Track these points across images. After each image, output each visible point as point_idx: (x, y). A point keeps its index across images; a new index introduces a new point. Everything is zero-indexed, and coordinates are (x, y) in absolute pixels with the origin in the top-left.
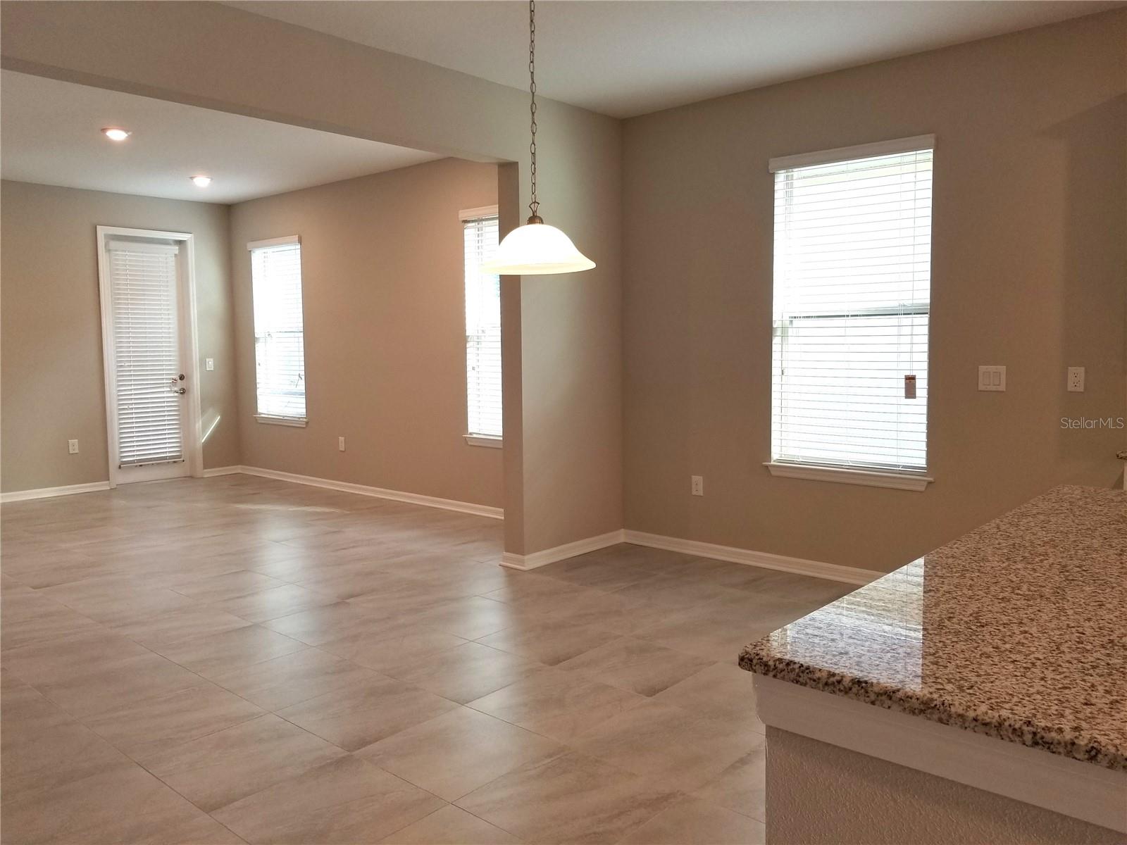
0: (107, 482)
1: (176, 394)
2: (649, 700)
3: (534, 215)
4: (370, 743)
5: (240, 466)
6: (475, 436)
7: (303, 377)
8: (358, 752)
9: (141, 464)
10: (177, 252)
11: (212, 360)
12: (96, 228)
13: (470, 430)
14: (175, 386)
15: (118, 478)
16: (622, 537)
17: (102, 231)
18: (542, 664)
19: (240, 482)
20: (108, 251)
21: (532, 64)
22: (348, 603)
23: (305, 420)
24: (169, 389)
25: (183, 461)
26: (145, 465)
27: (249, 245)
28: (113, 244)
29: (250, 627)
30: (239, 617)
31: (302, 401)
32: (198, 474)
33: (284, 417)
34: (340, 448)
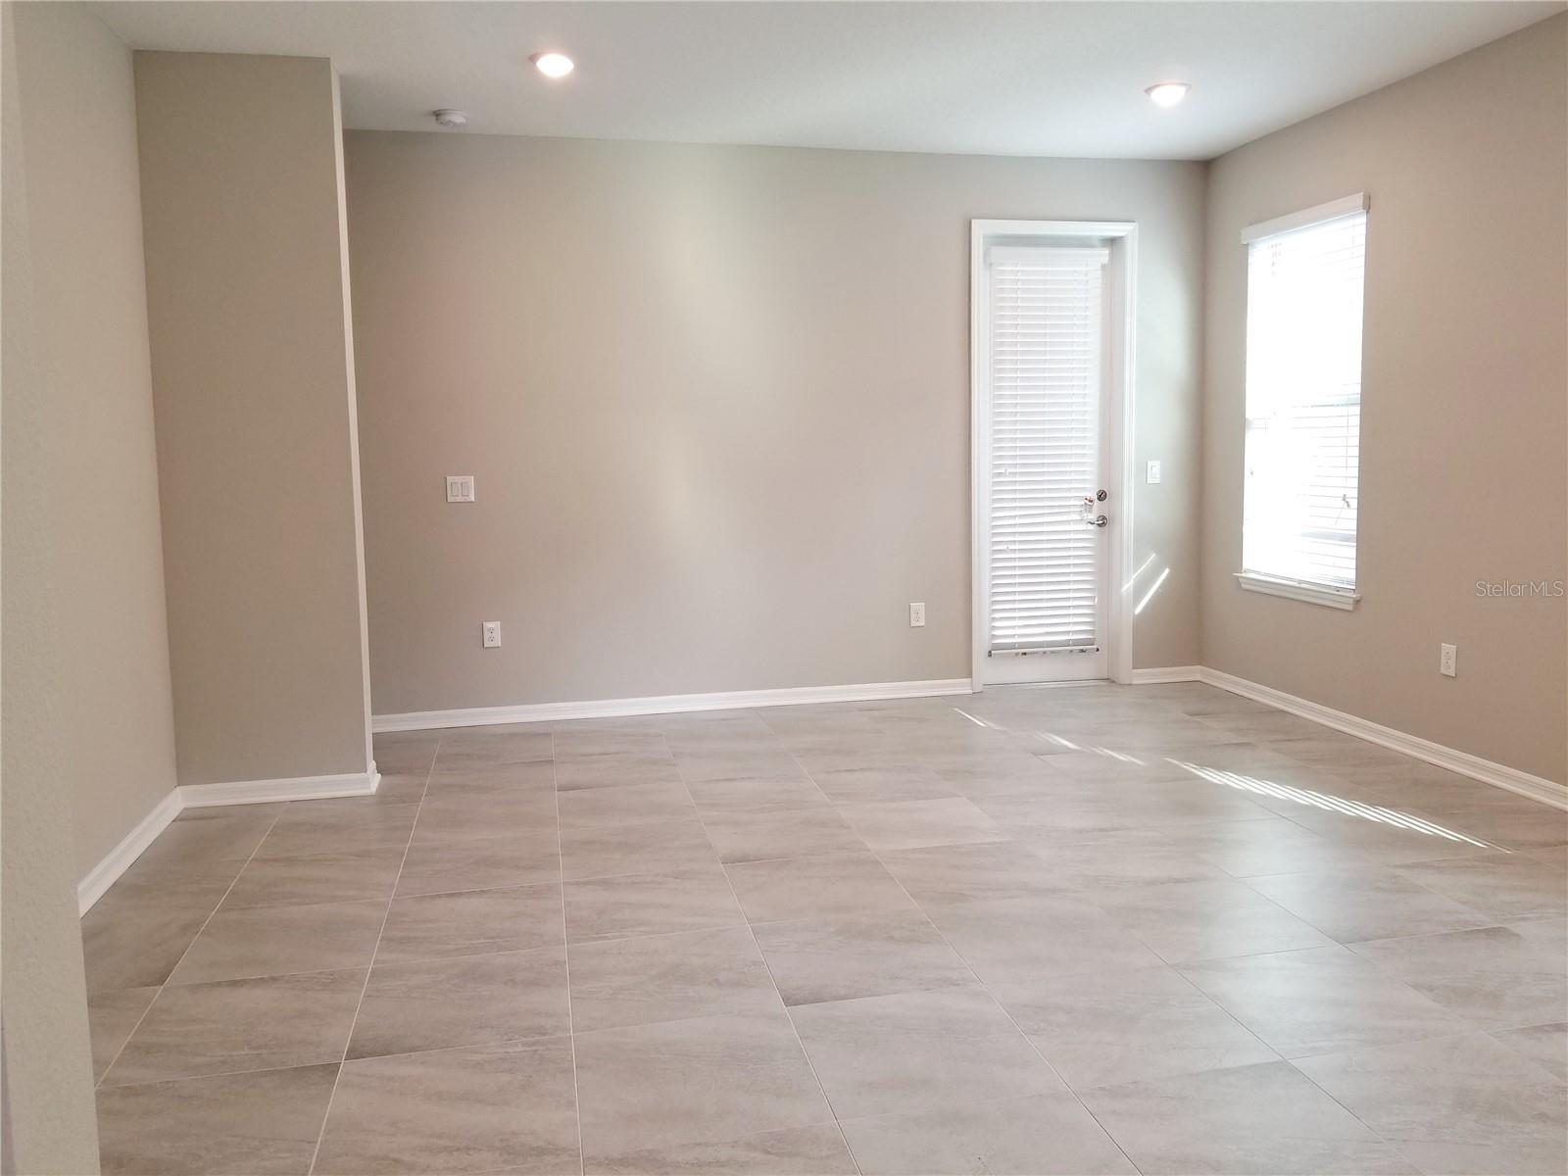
0: (969, 680)
1: (1091, 527)
5: (1199, 667)
7: (1354, 503)
9: (1025, 652)
10: (1106, 260)
11: (1157, 463)
12: (970, 223)
14: (1090, 512)
15: (986, 673)
17: (981, 229)
19: (1204, 702)
20: (989, 265)
23: (1352, 594)
24: (1078, 518)
25: (1097, 650)
26: (1031, 653)
27: (1246, 234)
28: (997, 252)
31: (1351, 552)
32: (1124, 678)
33: (1300, 582)
34: (1442, 668)
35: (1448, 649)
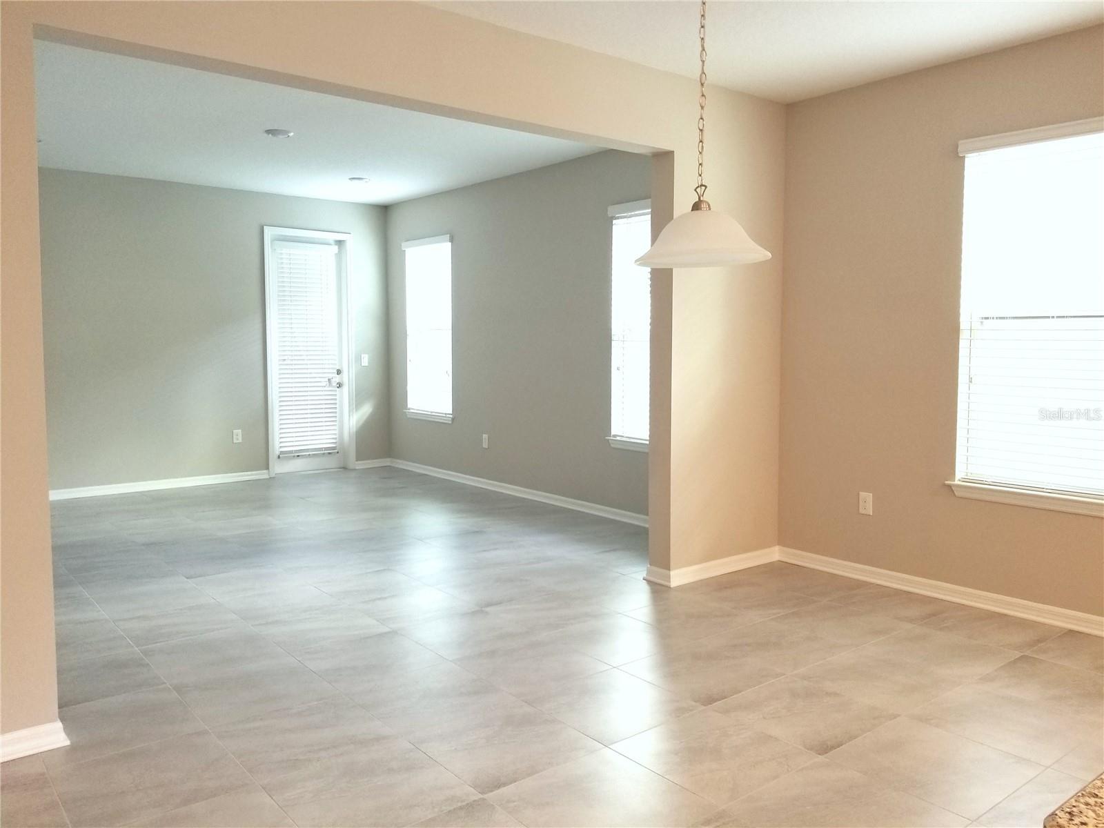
0: (267, 471)
1: (333, 389)
2: (821, 759)
3: (699, 198)
4: (505, 784)
5: (388, 459)
6: (618, 438)
7: (451, 374)
8: (491, 794)
9: (297, 455)
10: (337, 252)
11: (367, 356)
12: (263, 229)
13: (613, 433)
14: (333, 381)
15: (276, 468)
16: (775, 554)
17: (269, 231)
18: (694, 703)
19: (390, 472)
20: (274, 250)
21: (702, 29)
22: (487, 613)
23: (451, 416)
24: (326, 383)
25: (338, 452)
26: (302, 455)
27: (403, 245)
28: (279, 245)
29: (389, 632)
30: (378, 621)
32: (351, 466)
33: (431, 412)
34: (484, 444)
35: (485, 436)
